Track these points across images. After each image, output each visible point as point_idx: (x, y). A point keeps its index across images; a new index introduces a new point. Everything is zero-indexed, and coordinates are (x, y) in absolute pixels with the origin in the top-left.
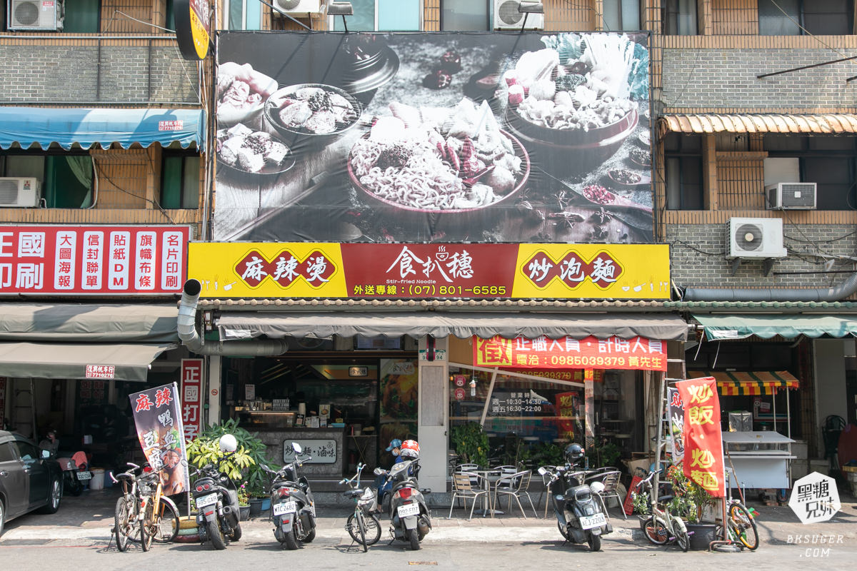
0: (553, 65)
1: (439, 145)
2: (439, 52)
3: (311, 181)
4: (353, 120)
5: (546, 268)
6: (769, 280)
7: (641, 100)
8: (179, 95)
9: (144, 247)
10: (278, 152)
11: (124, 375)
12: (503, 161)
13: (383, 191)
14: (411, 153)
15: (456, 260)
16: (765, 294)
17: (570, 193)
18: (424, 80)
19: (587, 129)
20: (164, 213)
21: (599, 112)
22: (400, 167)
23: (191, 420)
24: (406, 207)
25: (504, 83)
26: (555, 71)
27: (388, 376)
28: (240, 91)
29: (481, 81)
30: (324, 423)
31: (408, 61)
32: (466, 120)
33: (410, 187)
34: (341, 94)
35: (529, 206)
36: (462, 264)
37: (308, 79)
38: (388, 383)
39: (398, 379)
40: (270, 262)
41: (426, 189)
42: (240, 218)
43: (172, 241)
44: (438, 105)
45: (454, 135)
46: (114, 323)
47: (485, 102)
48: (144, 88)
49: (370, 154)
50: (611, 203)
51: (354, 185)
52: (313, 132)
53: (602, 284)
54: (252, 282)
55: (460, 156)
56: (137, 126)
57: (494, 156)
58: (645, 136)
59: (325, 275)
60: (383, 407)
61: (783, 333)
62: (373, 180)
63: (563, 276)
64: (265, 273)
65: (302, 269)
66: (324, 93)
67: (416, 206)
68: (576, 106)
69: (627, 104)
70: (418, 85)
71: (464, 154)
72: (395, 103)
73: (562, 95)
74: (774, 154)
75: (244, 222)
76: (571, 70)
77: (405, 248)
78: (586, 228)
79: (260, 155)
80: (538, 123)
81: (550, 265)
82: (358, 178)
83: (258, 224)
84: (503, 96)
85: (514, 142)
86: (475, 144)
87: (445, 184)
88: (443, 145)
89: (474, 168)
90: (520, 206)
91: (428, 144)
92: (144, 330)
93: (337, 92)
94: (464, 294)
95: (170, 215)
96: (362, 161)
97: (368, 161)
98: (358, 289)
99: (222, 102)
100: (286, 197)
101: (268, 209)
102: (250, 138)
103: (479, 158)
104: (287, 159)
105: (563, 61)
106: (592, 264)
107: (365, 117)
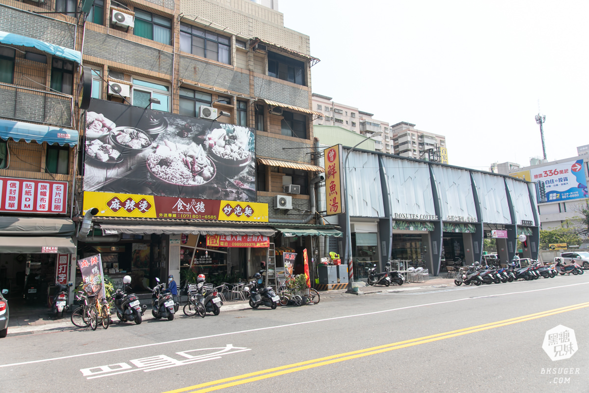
0: (224, 135)
1: (183, 159)
2: (184, 123)
3: (130, 168)
4: (149, 145)
5: (230, 210)
6: (286, 216)
7: (252, 152)
8: (60, 121)
9: (42, 191)
10: (115, 154)
11: (62, 251)
12: (207, 168)
13: (161, 175)
14: (172, 161)
15: (199, 205)
16: (298, 221)
17: (230, 182)
18: (178, 133)
19: (235, 160)
20: (51, 175)
21: (239, 154)
22: (168, 166)
23: (63, 272)
24: (170, 182)
25: (207, 139)
26: (225, 137)
27: (136, 250)
28: (97, 125)
29: (199, 137)
31: (171, 124)
32: (193, 151)
33: (172, 175)
34: (144, 134)
35: (216, 186)
36: (201, 207)
37: (130, 125)
38: (136, 253)
39: (140, 251)
40: (123, 202)
41: (178, 176)
42: (97, 181)
43: (58, 188)
44: (183, 144)
45: (189, 156)
46: (39, 226)
47: (200, 145)
48: (41, 115)
49: (156, 159)
50: (242, 187)
51: (149, 171)
52: (132, 147)
53: (248, 216)
54: (115, 210)
55: (191, 164)
56: (45, 134)
57: (203, 166)
58: (253, 164)
59: (147, 208)
61: (304, 234)
62: (157, 170)
63: (235, 213)
64: (120, 206)
65: (137, 205)
66: (136, 132)
67: (174, 182)
68: (232, 151)
69: (248, 153)
70: (175, 134)
71: (193, 164)
72: (166, 140)
73: (227, 146)
74: (287, 175)
75: (99, 183)
76: (230, 137)
77: (180, 199)
78: (234, 195)
79: (107, 155)
80: (219, 156)
81: (231, 209)
82: (151, 168)
83: (105, 184)
84: (207, 143)
85: (211, 162)
86: (197, 160)
87: (185, 175)
88: (185, 159)
89: (196, 170)
90: (212, 185)
91: (179, 158)
92: (56, 230)
93: (142, 132)
94: (202, 218)
95: (54, 176)
96: (152, 162)
97: (155, 162)
98: (161, 215)
99: (89, 128)
100: (119, 174)
101: (110, 178)
102: (102, 146)
103: (198, 166)
104: (119, 158)
105: (228, 134)
106: (245, 209)
107: (154, 144)
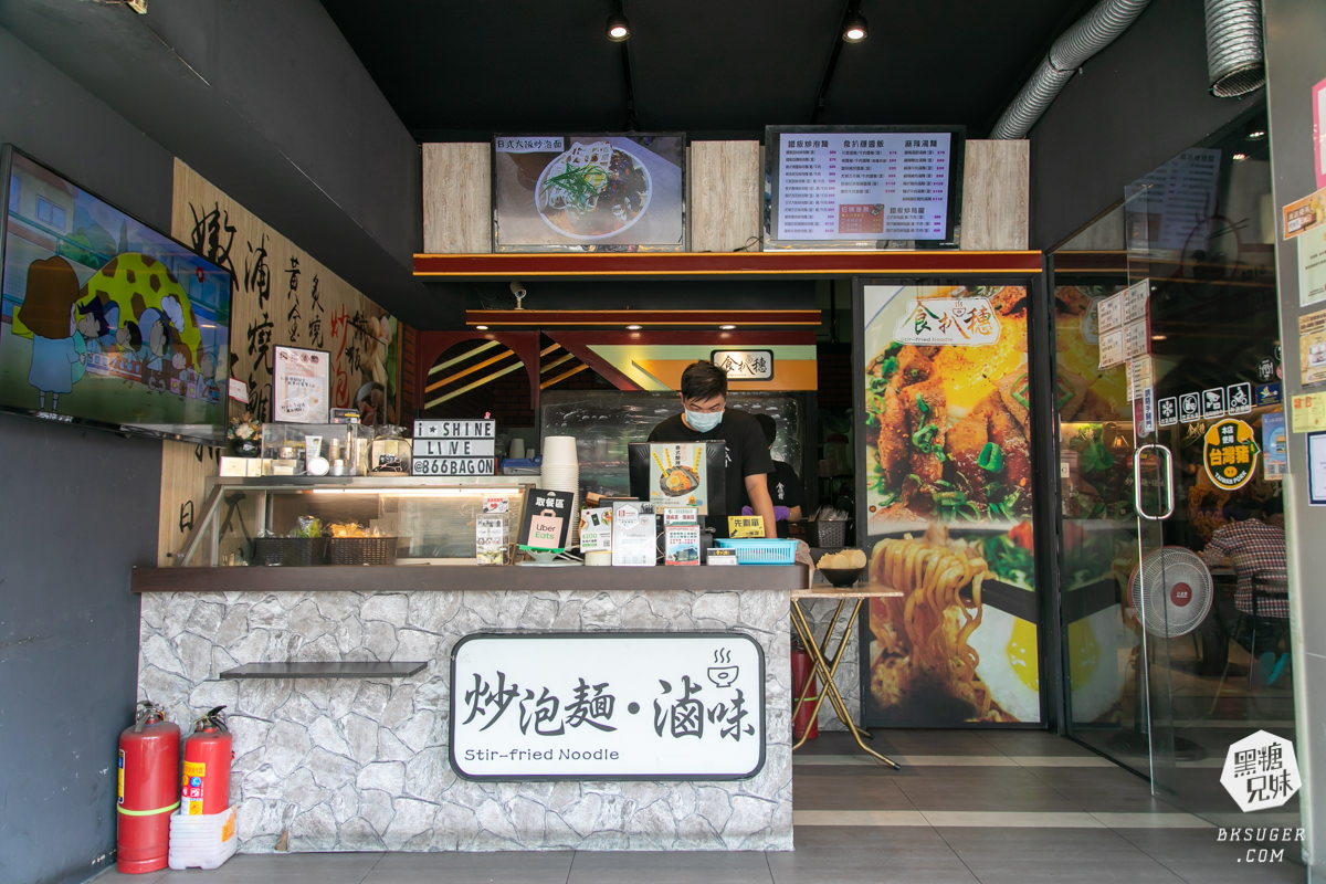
27: (895, 350)
30: (685, 539)
38: (897, 379)
39: (937, 361)
60: (879, 470)
